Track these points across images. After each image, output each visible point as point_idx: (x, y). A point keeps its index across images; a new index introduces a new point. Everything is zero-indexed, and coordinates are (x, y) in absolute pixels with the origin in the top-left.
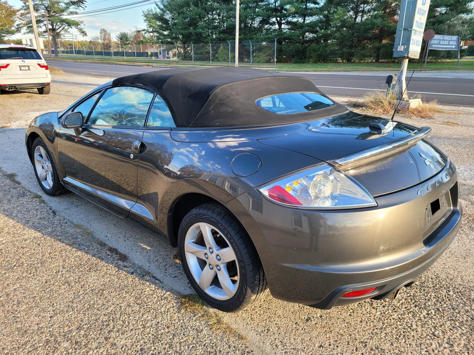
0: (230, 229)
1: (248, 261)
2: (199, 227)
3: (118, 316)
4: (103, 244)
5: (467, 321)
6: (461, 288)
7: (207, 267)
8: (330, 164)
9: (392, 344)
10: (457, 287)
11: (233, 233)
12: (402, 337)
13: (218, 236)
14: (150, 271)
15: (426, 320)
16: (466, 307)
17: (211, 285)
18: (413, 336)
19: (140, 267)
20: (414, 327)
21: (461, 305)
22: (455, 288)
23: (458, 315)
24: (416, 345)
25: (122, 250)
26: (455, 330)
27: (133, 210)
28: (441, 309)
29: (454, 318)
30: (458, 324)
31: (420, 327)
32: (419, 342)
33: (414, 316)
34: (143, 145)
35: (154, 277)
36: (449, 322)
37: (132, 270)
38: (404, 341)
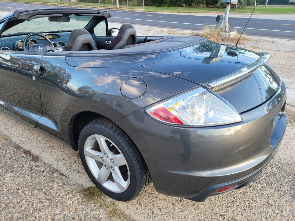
0: (121, 141)
1: (137, 166)
2: (95, 138)
3: (31, 212)
4: (18, 148)
5: (288, 190)
6: (280, 164)
7: (103, 168)
8: (204, 87)
9: (242, 215)
10: (277, 164)
11: (124, 144)
12: (248, 207)
13: (111, 145)
14: (58, 168)
15: (261, 192)
16: (286, 179)
17: (107, 181)
18: (255, 206)
19: (49, 166)
20: (255, 199)
21: (282, 178)
22: (276, 165)
23: (281, 186)
24: (258, 213)
25: (34, 152)
26: (281, 198)
27: (40, 121)
28: (270, 182)
29: (279, 189)
30: (282, 193)
31: (258, 198)
32: (260, 210)
33: (254, 189)
34: (42, 69)
35: (61, 174)
36: (276, 193)
37: (43, 169)
38: (249, 211)
